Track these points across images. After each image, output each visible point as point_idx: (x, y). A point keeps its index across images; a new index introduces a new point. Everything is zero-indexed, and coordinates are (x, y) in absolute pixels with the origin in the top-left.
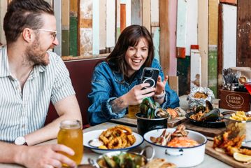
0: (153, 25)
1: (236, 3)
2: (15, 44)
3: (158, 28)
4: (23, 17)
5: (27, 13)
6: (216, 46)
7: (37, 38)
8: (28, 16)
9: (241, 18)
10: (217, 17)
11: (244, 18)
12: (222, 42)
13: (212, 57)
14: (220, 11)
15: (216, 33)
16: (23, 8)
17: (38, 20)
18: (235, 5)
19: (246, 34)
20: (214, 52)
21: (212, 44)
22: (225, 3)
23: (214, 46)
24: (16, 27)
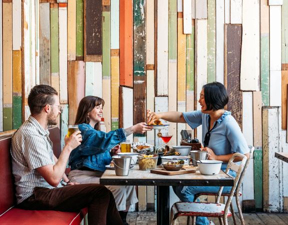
0: (61, 103)
1: (132, 86)
2: (40, 114)
3: (67, 105)
4: (44, 98)
5: (46, 96)
6: (118, 118)
7: (52, 110)
8: (47, 97)
9: (136, 97)
10: (118, 97)
11: (139, 97)
12: (122, 115)
13: (115, 127)
14: (121, 92)
15: (118, 108)
16: (44, 93)
17: (52, 100)
18: (131, 88)
19: (140, 109)
20: (116, 123)
21: (114, 117)
22: (124, 86)
23: (116, 118)
24: (40, 104)
